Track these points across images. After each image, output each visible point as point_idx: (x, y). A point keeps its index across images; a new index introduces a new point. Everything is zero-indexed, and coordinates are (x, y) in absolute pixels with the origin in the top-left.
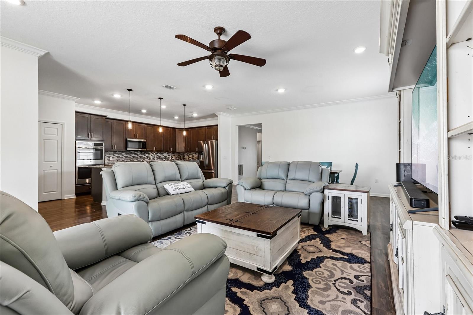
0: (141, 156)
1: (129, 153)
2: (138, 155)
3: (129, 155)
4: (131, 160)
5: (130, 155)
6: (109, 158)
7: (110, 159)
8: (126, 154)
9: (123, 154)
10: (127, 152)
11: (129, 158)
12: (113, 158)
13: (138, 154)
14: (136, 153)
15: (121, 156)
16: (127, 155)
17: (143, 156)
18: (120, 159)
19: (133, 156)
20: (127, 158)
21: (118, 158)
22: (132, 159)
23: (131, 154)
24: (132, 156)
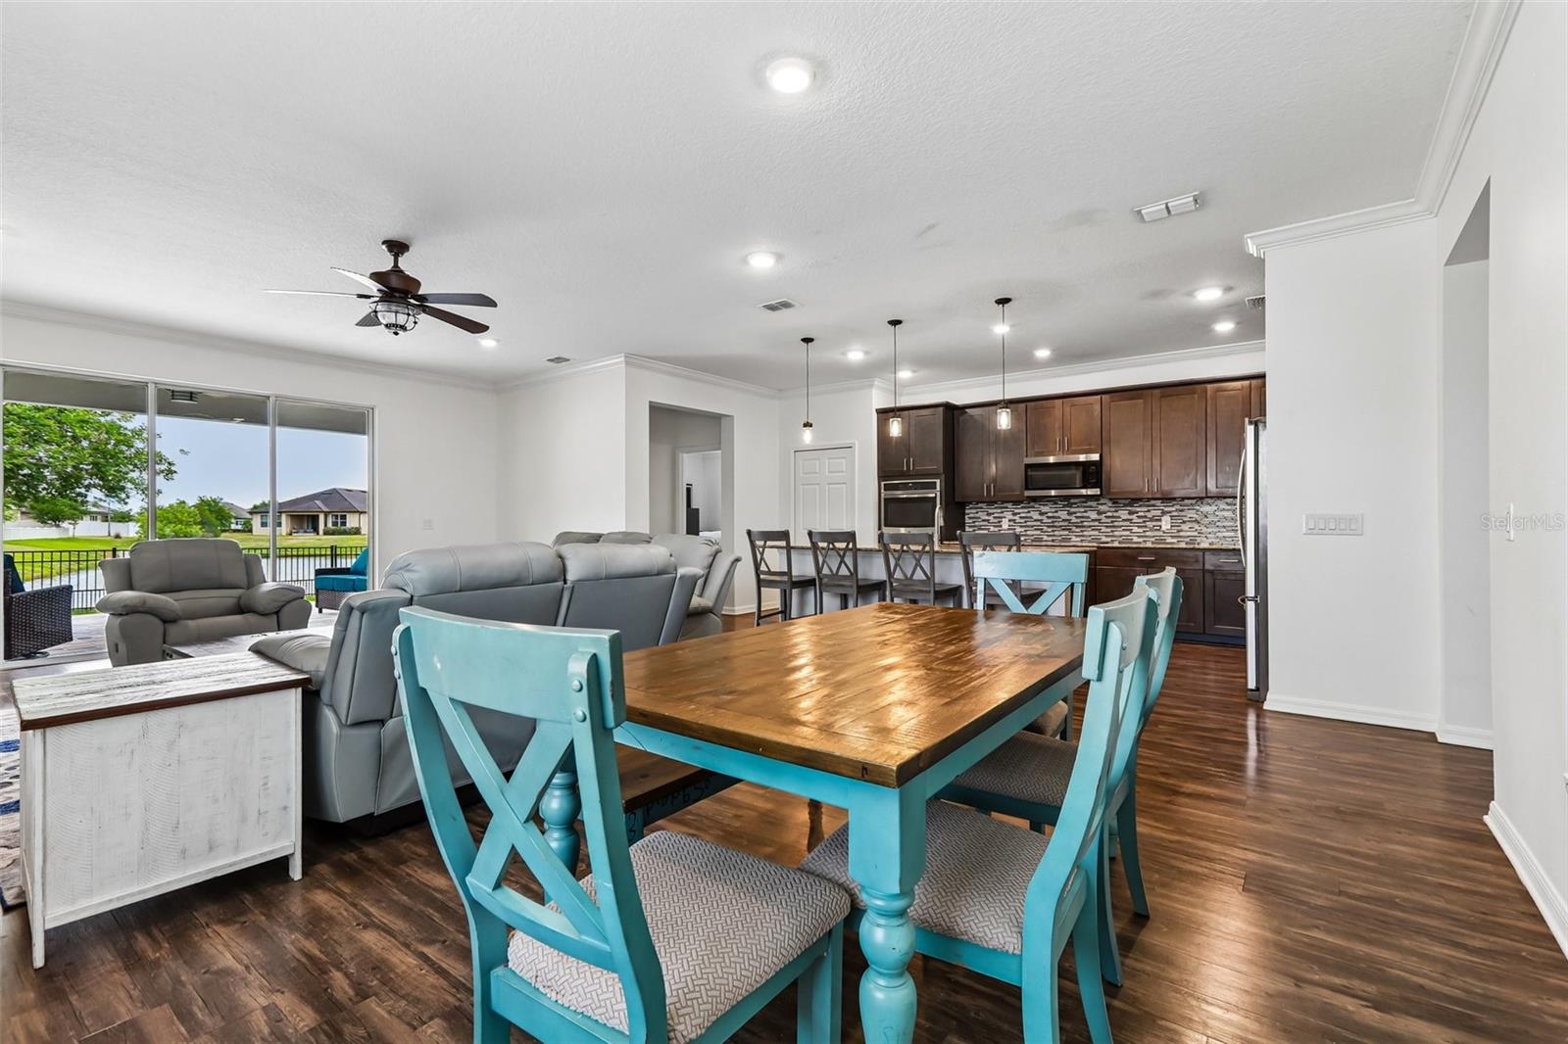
0: (1115, 514)
1: (1064, 506)
2: (1100, 513)
3: (1063, 515)
4: (1074, 529)
5: (1070, 514)
6: (999, 522)
7: (1001, 526)
8: (1053, 510)
9: (1044, 509)
10: (1056, 504)
11: (1066, 524)
12: (1012, 523)
13: (1102, 508)
14: (1094, 504)
15: (1036, 516)
16: (1056, 512)
17: (1123, 514)
18: (1032, 526)
19: (1078, 515)
20: (1056, 524)
21: (1028, 523)
22: (1077, 527)
23: (1072, 510)
24: (1076, 517)
